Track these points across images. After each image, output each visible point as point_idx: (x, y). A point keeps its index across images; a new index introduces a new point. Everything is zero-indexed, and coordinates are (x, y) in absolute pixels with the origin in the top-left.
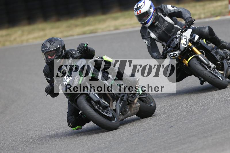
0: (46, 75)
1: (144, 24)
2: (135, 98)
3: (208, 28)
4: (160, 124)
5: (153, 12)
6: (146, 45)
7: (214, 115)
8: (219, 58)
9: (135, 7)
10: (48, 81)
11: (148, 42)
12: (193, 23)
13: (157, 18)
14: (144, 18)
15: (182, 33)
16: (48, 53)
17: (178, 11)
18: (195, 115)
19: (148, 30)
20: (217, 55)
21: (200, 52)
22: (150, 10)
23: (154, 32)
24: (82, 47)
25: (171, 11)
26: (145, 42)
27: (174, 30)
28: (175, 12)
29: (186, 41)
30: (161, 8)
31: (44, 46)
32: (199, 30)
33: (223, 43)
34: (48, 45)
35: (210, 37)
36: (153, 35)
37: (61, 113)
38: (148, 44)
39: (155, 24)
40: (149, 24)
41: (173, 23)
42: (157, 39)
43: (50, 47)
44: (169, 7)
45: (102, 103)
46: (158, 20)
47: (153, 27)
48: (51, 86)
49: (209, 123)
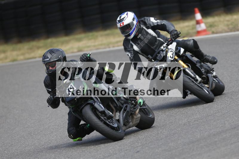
0: (47, 86)
1: (126, 36)
2: (137, 108)
3: (193, 41)
4: (126, 149)
5: (136, 24)
6: (129, 58)
7: (182, 140)
8: (203, 71)
9: (118, 19)
10: (49, 92)
11: (131, 55)
12: (178, 36)
13: (140, 31)
14: (127, 31)
15: (168, 46)
16: (49, 64)
17: (161, 24)
18: (161, 139)
19: (131, 42)
20: (202, 69)
21: (186, 65)
22: (134, 22)
23: (137, 44)
24: (85, 57)
25: (154, 24)
26: (128, 55)
27: (157, 43)
28: (158, 25)
29: (173, 54)
30: (144, 21)
31: (45, 57)
32: (184, 42)
33: (206, 57)
34: (49, 56)
35: (194, 50)
36: (136, 48)
37: (23, 138)
38: (131, 56)
39: (138, 37)
40: (132, 36)
41: (156, 36)
42: (139, 52)
43: (51, 58)
44: (152, 19)
45: (107, 113)
46: (141, 32)
47: (135, 40)
48: (53, 97)
49: (176, 148)
